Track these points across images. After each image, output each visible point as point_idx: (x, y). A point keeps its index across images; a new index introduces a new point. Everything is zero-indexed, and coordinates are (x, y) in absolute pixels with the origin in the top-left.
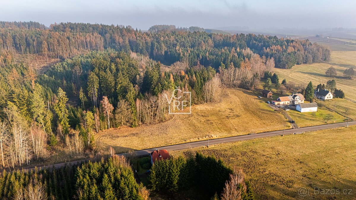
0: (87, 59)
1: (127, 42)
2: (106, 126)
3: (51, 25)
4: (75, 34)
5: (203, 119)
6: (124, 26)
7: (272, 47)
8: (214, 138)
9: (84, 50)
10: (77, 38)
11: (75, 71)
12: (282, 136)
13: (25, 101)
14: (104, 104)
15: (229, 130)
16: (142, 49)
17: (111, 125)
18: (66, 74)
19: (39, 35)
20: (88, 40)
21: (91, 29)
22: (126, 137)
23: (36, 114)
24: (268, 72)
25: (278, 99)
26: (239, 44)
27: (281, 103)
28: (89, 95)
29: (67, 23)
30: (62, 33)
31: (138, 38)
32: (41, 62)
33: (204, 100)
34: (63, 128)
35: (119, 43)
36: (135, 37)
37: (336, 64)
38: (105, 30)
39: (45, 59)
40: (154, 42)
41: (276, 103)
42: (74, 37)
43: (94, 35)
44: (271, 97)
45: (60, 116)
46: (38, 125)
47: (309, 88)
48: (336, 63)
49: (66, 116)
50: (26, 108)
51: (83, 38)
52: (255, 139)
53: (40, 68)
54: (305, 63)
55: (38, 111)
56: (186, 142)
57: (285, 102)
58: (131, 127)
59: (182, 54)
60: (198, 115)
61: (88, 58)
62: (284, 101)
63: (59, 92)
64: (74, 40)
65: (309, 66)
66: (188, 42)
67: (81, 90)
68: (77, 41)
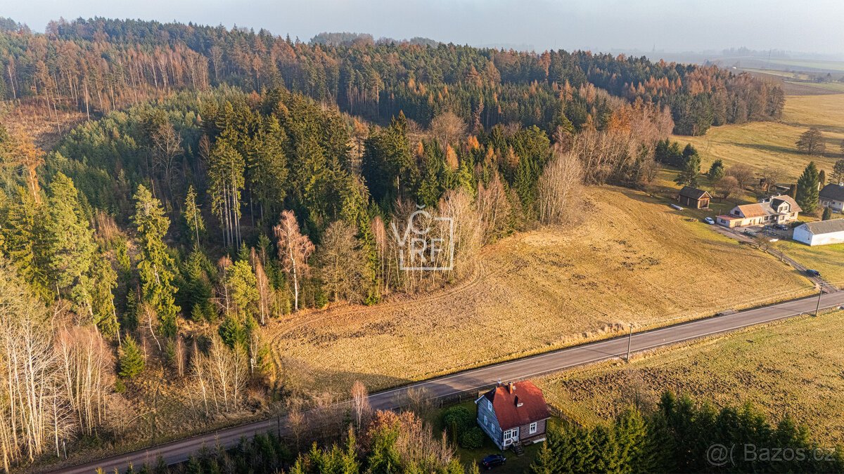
0: (171, 111)
1: (275, 69)
2: (289, 305)
3: (52, 25)
4: (121, 45)
5: (563, 275)
6: (252, 29)
7: (648, 80)
8: (627, 330)
9: (154, 90)
10: (129, 57)
11: (161, 138)
12: (815, 316)
13: (27, 230)
14: (285, 237)
15: (655, 304)
16: (317, 86)
17: (303, 299)
18: (119, 151)
19: (21, 47)
20: (163, 61)
21: (165, 34)
22: (362, 338)
23: (69, 274)
24: (667, 142)
25: (732, 212)
26: (567, 75)
27: (745, 222)
28: (213, 210)
29: (94, 19)
30: (84, 43)
31: (303, 57)
32: (34, 120)
33: (539, 217)
34: (160, 318)
35: (253, 69)
36: (295, 56)
37: (800, 125)
38: (204, 38)
39: (45, 115)
40: (348, 68)
41: (733, 223)
42: (121, 55)
43: (178, 49)
44: (706, 206)
45: (149, 279)
46: (74, 309)
47: (807, 180)
48: (801, 122)
49: (167, 278)
50: (31, 256)
51: (146, 58)
52: (745, 328)
53: (34, 139)
54: (731, 121)
55: (75, 263)
56: (552, 347)
57: (752, 219)
58: (363, 304)
59: (431, 97)
60: (543, 262)
61: (173, 110)
62: (753, 216)
63: (138, 200)
64: (122, 61)
65: (744, 129)
66: (436, 69)
67: (191, 195)
68: (132, 66)
